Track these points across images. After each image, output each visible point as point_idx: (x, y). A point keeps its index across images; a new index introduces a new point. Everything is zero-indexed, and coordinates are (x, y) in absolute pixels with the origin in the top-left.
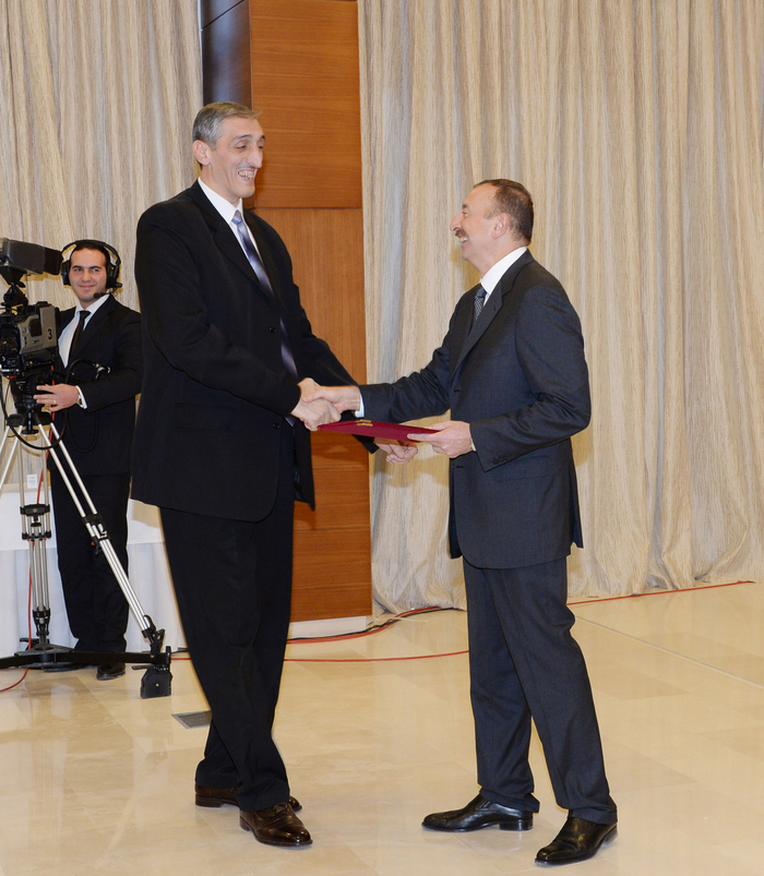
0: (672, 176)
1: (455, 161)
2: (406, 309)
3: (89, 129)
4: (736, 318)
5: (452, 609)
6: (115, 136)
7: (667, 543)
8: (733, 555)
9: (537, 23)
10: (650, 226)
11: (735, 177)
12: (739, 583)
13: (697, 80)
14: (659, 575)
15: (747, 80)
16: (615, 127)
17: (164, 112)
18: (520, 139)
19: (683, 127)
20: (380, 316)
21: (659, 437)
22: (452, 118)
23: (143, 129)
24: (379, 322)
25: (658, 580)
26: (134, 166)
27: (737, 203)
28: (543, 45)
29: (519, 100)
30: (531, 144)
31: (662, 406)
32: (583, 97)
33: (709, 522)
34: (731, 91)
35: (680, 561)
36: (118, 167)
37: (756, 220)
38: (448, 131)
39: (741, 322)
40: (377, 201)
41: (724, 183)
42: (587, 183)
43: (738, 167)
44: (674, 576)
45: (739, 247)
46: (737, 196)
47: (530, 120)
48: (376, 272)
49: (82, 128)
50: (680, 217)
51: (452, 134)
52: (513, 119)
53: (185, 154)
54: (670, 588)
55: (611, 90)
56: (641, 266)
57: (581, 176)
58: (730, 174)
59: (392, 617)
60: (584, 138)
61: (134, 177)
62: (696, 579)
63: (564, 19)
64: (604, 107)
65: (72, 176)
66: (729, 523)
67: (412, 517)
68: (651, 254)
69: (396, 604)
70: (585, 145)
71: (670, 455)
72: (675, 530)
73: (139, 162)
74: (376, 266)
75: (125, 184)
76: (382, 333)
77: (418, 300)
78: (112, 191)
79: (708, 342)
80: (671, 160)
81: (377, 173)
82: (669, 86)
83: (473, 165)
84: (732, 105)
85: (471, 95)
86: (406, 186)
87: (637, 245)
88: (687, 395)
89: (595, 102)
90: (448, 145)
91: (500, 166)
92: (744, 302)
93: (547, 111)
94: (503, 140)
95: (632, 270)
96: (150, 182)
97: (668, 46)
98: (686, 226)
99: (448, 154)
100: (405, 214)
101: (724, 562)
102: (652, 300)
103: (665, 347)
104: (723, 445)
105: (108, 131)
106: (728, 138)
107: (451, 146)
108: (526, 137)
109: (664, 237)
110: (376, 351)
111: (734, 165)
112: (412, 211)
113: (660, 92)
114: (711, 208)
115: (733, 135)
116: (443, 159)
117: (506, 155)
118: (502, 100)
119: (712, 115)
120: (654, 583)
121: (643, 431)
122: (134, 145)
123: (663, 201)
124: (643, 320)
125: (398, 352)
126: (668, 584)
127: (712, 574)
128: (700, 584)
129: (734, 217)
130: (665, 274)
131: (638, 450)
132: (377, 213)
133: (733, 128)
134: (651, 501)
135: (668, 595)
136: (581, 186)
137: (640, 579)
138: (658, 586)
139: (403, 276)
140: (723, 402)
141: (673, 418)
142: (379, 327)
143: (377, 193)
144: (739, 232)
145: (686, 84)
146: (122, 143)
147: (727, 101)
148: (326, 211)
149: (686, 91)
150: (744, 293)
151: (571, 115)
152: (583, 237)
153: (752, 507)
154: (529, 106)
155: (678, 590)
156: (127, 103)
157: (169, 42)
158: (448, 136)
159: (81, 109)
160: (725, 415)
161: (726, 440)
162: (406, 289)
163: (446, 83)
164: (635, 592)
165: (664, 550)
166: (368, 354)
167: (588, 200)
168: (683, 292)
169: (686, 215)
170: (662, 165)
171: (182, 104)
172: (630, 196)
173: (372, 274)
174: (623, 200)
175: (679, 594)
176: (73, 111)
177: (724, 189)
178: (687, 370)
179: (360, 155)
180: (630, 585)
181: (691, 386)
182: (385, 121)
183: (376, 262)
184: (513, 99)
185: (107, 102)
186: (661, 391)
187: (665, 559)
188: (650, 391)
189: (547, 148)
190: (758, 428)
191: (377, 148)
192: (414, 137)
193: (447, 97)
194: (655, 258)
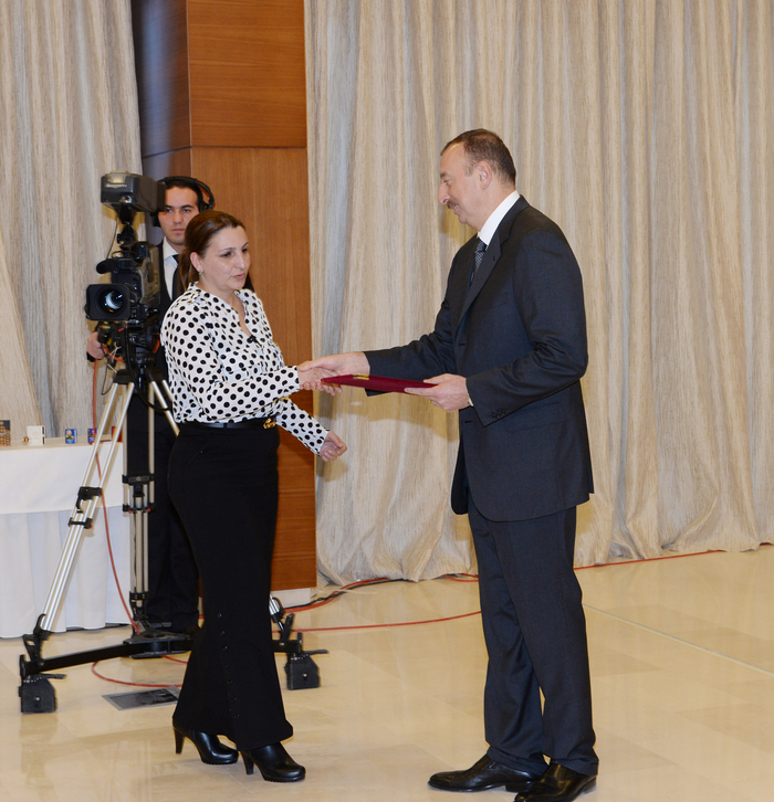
0: (638, 115)
1: (406, 98)
2: (353, 257)
3: (7, 59)
4: (706, 268)
5: (402, 580)
6: (35, 67)
7: (632, 509)
8: (702, 522)
10: (615, 168)
11: (706, 117)
12: (710, 552)
13: (665, 11)
14: (624, 544)
15: (719, 13)
16: (578, 61)
17: (90, 41)
18: (476, 74)
19: (650, 62)
20: (324, 264)
21: (623, 396)
22: (403, 51)
23: (66, 59)
24: (324, 270)
25: (622, 549)
26: (56, 99)
27: (708, 144)
29: (474, 32)
30: (487, 80)
31: (626, 364)
32: (543, 29)
33: (677, 487)
34: (702, 24)
35: (646, 529)
36: (39, 101)
37: (728, 163)
38: (398, 65)
39: (711, 273)
40: (322, 140)
41: (694, 122)
42: (548, 122)
43: (709, 105)
44: (640, 545)
45: (710, 191)
46: (708, 137)
47: (487, 54)
48: (320, 217)
50: (647, 158)
51: (403, 68)
52: (468, 54)
53: (112, 87)
55: (573, 22)
56: (605, 211)
57: (541, 114)
58: (700, 114)
59: (338, 589)
60: (545, 74)
61: (57, 112)
62: (663, 547)
64: (566, 41)
66: (697, 488)
67: (359, 482)
68: (615, 199)
69: (341, 575)
70: (546, 81)
71: (636, 415)
72: (640, 496)
73: (63, 96)
74: (321, 211)
75: (47, 120)
76: (327, 283)
77: (366, 248)
78: (32, 127)
79: (676, 294)
80: (637, 98)
81: (322, 110)
82: (636, 18)
83: (426, 102)
86: (353, 125)
87: (600, 189)
88: (654, 351)
89: (556, 35)
90: (398, 80)
91: (454, 104)
92: (715, 251)
93: (504, 44)
94: (457, 76)
95: (595, 216)
96: (74, 117)
98: (653, 169)
99: (398, 90)
100: (352, 155)
101: (693, 530)
102: (616, 249)
103: (630, 299)
104: (692, 404)
105: (28, 61)
106: (699, 74)
107: (402, 81)
108: (482, 72)
109: (630, 181)
110: (321, 302)
111: (705, 104)
112: (360, 151)
113: (626, 24)
114: (680, 150)
115: (703, 72)
116: (393, 94)
117: (461, 91)
118: (456, 33)
119: (681, 49)
120: (619, 553)
121: (607, 388)
122: (56, 77)
123: (629, 141)
124: (607, 270)
125: (343, 303)
126: (633, 553)
127: (680, 542)
128: (667, 553)
129: (704, 159)
130: (630, 220)
131: (602, 409)
132: (322, 154)
133: (704, 64)
134: (615, 463)
135: (633, 566)
136: (541, 125)
137: (603, 548)
138: (623, 556)
139: (350, 220)
140: (692, 358)
141: (639, 373)
142: (323, 277)
143: (322, 132)
144: (710, 176)
145: (654, 17)
146: (43, 74)
147: (697, 35)
148: (268, 151)
149: (653, 23)
150: (714, 241)
151: (530, 49)
152: (543, 181)
153: (723, 471)
154: (486, 38)
155: (644, 560)
156: (48, 32)
158: (398, 70)
160: (694, 372)
161: (696, 399)
162: (353, 235)
163: (396, 13)
164: (599, 561)
165: (629, 515)
166: (312, 305)
167: (549, 140)
168: (650, 240)
169: (653, 158)
170: (628, 102)
171: (109, 33)
172: (593, 136)
173: (316, 219)
174: (586, 141)
175: (645, 564)
177: (694, 129)
178: (654, 324)
179: (304, 90)
180: (593, 555)
181: (657, 341)
182: (330, 54)
183: (321, 206)
184: (468, 31)
185: (26, 29)
186: (626, 346)
187: (630, 526)
188: (614, 346)
189: (504, 84)
190: (730, 386)
191: (322, 83)
192: (361, 72)
193: (397, 29)
194: (620, 203)
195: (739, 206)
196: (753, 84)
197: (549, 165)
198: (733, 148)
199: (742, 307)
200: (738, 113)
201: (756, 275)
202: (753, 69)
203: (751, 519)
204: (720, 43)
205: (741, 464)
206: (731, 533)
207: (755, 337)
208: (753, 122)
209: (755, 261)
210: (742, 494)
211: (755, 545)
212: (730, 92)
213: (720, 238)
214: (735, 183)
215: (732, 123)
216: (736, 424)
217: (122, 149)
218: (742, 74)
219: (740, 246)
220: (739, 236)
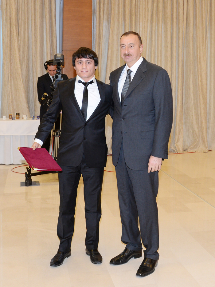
7: (176, 141)
8: (194, 145)
9: (145, 4)
11: (198, 46)
12: (196, 152)
14: (174, 149)
16: (166, 31)
25: (174, 150)
27: (199, 52)
28: (147, 10)
29: (140, 24)
31: (176, 105)
33: (189, 136)
34: (198, 23)
35: (180, 146)
39: (199, 84)
40: (101, 49)
42: (158, 46)
43: (199, 43)
44: (178, 149)
45: (199, 64)
46: (198, 50)
49: (25, 30)
54: (176, 153)
55: (165, 22)
57: (157, 44)
62: (184, 150)
63: (153, 4)
64: (163, 26)
65: (22, 41)
66: (194, 136)
68: (174, 65)
70: (158, 37)
71: (178, 118)
72: (179, 137)
74: (100, 66)
79: (190, 88)
80: (181, 41)
81: (101, 42)
82: (181, 21)
84: (198, 27)
85: (127, 22)
87: (170, 62)
89: (160, 25)
92: (200, 78)
93: (147, 27)
95: (169, 69)
97: (181, 11)
101: (192, 146)
102: (174, 77)
104: (193, 116)
106: (197, 35)
109: (178, 61)
112: (110, 52)
114: (191, 53)
115: (198, 34)
118: (135, 24)
119: (192, 29)
126: (176, 151)
127: (189, 149)
128: (185, 152)
129: (198, 56)
130: (178, 70)
133: (198, 33)
135: (176, 154)
136: (156, 47)
140: (193, 104)
141: (179, 108)
144: (199, 60)
145: (186, 21)
147: (197, 26)
149: (186, 23)
150: (199, 76)
151: (154, 28)
155: (178, 153)
157: (47, 8)
159: (25, 24)
160: (193, 108)
161: (194, 114)
163: (120, 19)
165: (176, 142)
167: (158, 50)
168: (183, 75)
172: (169, 50)
174: (167, 51)
175: (178, 154)
176: (23, 25)
177: (195, 49)
186: (176, 101)
187: (176, 145)
189: (147, 37)
190: (202, 112)
191: (101, 36)
192: (111, 33)
193: (120, 23)
194: (176, 66)
195: (207, 68)
196: (211, 38)
197: (158, 56)
198: (205, 53)
199: (206, 92)
200: (207, 45)
201: (210, 85)
202: (211, 34)
203: (206, 145)
204: (203, 28)
205: (204, 131)
206: (201, 148)
207: (210, 100)
208: (211, 47)
209: (210, 81)
210: (204, 138)
211: (207, 151)
212: (205, 40)
213: (201, 75)
214: (205, 62)
215: (205, 47)
216: (204, 121)
217: (53, 50)
218: (208, 35)
219: (206, 77)
220: (206, 75)
